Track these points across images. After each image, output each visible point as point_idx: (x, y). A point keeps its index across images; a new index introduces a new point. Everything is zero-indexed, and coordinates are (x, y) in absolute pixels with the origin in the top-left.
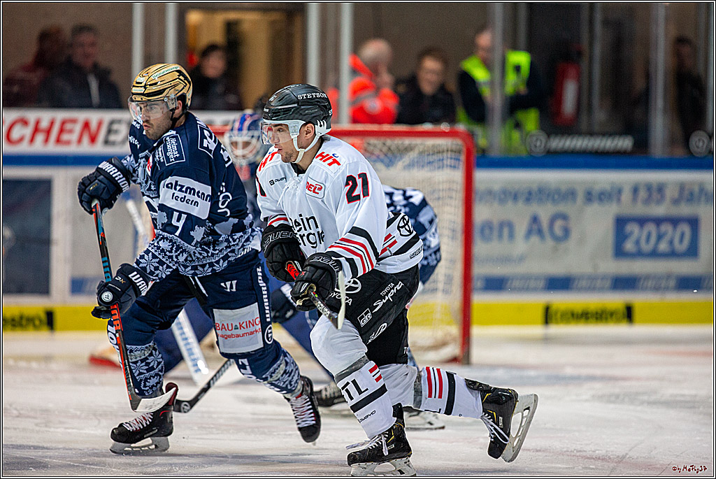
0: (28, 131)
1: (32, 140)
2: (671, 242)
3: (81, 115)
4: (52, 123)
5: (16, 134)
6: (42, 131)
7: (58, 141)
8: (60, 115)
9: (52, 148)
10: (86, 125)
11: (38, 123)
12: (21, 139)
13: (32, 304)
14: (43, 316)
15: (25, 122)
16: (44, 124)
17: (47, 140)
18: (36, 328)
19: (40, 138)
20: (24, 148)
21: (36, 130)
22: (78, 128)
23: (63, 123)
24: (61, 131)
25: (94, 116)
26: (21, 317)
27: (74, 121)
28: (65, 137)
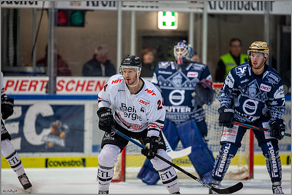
0: (75, 86)
1: (76, 89)
3: (96, 79)
4: (85, 82)
5: (70, 87)
6: (81, 85)
7: (87, 90)
8: (88, 79)
9: (85, 93)
10: (99, 83)
11: (79, 82)
12: (72, 89)
13: (76, 156)
14: (81, 161)
15: (74, 82)
16: (81, 83)
17: (82, 89)
18: (78, 165)
19: (80, 88)
20: (73, 93)
21: (78, 85)
22: (95, 84)
23: (89, 82)
24: (88, 85)
25: (101, 79)
26: (72, 161)
27: (93, 81)
28: (90, 88)
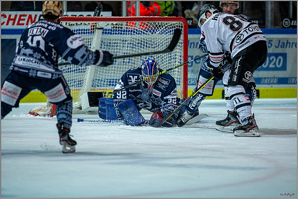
0: (6, 20)
1: (7, 24)
2: (275, 64)
3: (28, 13)
4: (16, 16)
6: (12, 20)
7: (18, 24)
8: (19, 13)
9: (16, 27)
10: (30, 16)
11: (10, 16)
12: (3, 23)
15: (5, 16)
16: (13, 17)
17: (13, 24)
20: (4, 27)
21: (9, 19)
22: (26, 18)
23: (21, 16)
24: (20, 19)
27: (25, 15)
28: (21, 22)
